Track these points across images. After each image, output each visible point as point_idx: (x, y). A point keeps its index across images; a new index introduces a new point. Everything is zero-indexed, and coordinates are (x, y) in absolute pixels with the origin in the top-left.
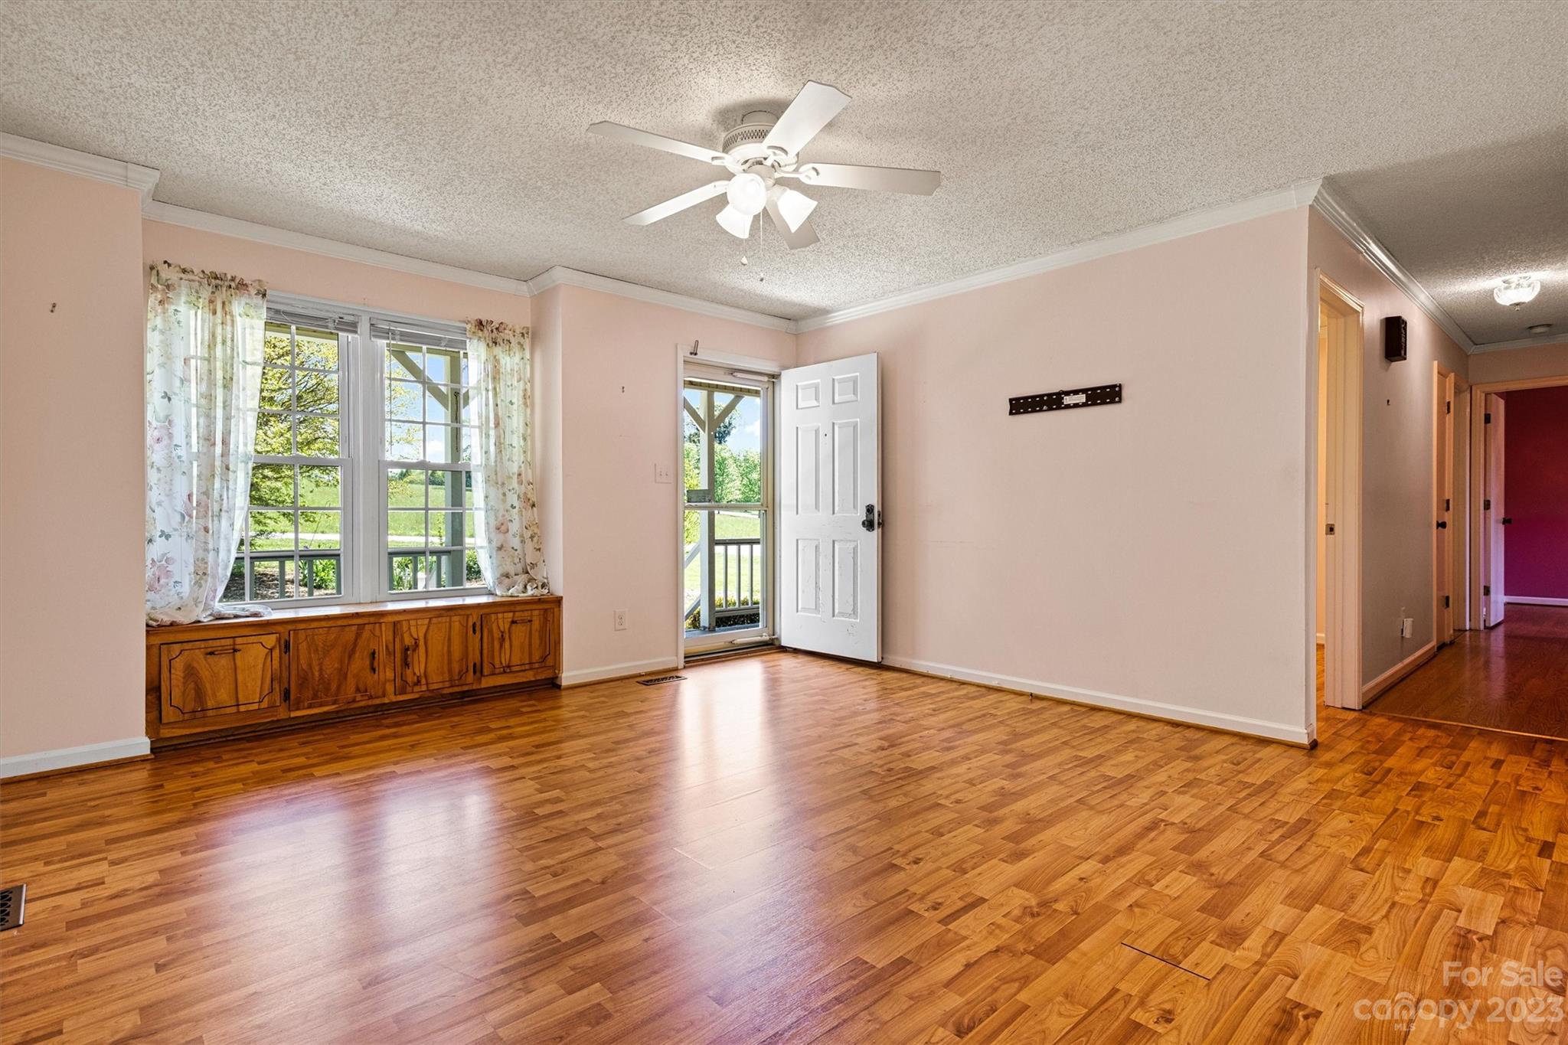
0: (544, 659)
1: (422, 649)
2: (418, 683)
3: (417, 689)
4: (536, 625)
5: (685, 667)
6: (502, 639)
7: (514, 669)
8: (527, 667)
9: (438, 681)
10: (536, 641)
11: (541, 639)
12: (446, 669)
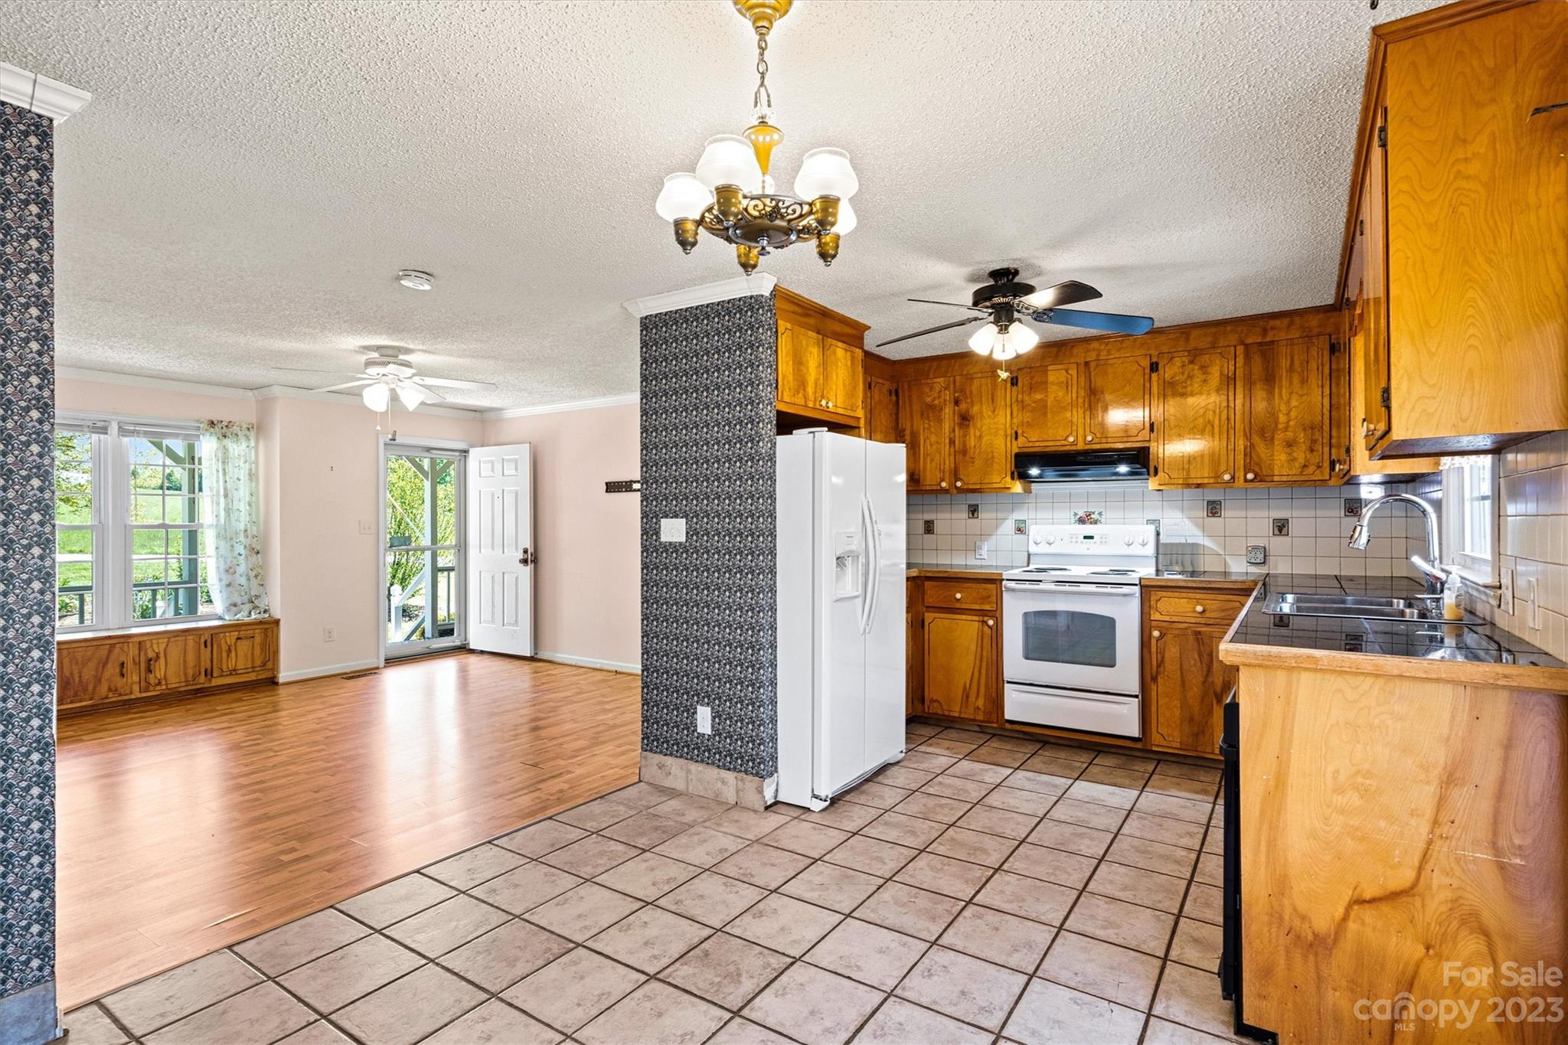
0: (264, 664)
1: (162, 660)
2: (159, 683)
3: (158, 688)
4: (258, 639)
5: (385, 667)
6: (229, 651)
7: (239, 672)
8: (250, 670)
9: (175, 681)
10: (257, 651)
11: (262, 649)
12: (182, 673)
